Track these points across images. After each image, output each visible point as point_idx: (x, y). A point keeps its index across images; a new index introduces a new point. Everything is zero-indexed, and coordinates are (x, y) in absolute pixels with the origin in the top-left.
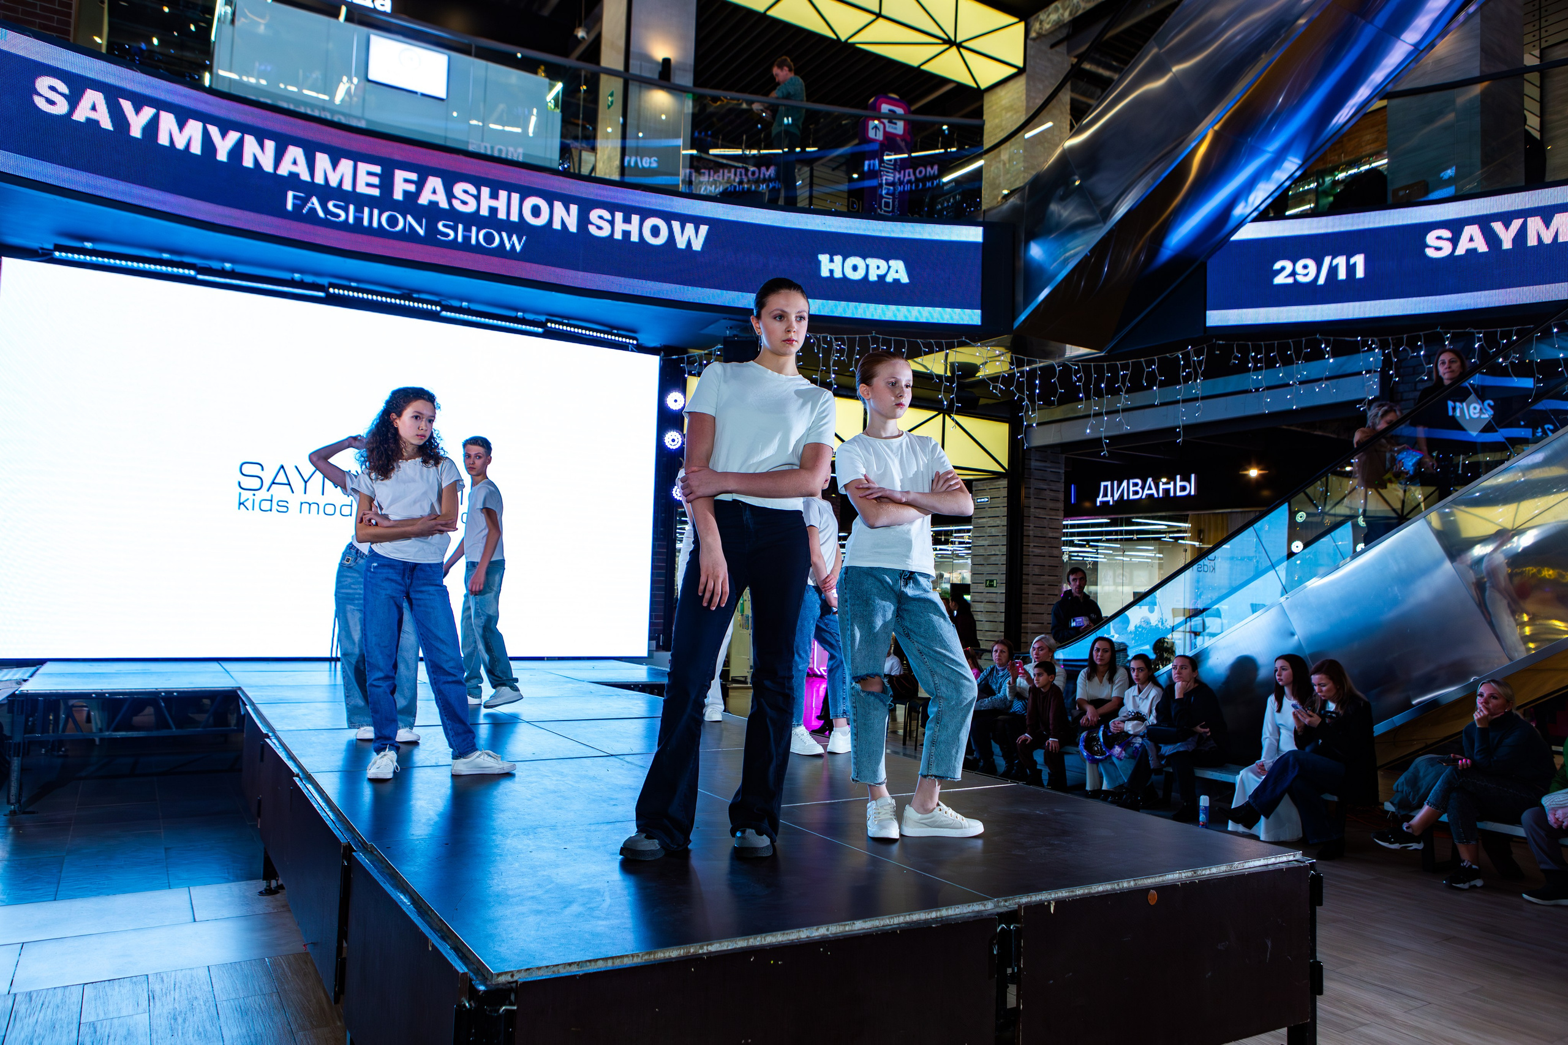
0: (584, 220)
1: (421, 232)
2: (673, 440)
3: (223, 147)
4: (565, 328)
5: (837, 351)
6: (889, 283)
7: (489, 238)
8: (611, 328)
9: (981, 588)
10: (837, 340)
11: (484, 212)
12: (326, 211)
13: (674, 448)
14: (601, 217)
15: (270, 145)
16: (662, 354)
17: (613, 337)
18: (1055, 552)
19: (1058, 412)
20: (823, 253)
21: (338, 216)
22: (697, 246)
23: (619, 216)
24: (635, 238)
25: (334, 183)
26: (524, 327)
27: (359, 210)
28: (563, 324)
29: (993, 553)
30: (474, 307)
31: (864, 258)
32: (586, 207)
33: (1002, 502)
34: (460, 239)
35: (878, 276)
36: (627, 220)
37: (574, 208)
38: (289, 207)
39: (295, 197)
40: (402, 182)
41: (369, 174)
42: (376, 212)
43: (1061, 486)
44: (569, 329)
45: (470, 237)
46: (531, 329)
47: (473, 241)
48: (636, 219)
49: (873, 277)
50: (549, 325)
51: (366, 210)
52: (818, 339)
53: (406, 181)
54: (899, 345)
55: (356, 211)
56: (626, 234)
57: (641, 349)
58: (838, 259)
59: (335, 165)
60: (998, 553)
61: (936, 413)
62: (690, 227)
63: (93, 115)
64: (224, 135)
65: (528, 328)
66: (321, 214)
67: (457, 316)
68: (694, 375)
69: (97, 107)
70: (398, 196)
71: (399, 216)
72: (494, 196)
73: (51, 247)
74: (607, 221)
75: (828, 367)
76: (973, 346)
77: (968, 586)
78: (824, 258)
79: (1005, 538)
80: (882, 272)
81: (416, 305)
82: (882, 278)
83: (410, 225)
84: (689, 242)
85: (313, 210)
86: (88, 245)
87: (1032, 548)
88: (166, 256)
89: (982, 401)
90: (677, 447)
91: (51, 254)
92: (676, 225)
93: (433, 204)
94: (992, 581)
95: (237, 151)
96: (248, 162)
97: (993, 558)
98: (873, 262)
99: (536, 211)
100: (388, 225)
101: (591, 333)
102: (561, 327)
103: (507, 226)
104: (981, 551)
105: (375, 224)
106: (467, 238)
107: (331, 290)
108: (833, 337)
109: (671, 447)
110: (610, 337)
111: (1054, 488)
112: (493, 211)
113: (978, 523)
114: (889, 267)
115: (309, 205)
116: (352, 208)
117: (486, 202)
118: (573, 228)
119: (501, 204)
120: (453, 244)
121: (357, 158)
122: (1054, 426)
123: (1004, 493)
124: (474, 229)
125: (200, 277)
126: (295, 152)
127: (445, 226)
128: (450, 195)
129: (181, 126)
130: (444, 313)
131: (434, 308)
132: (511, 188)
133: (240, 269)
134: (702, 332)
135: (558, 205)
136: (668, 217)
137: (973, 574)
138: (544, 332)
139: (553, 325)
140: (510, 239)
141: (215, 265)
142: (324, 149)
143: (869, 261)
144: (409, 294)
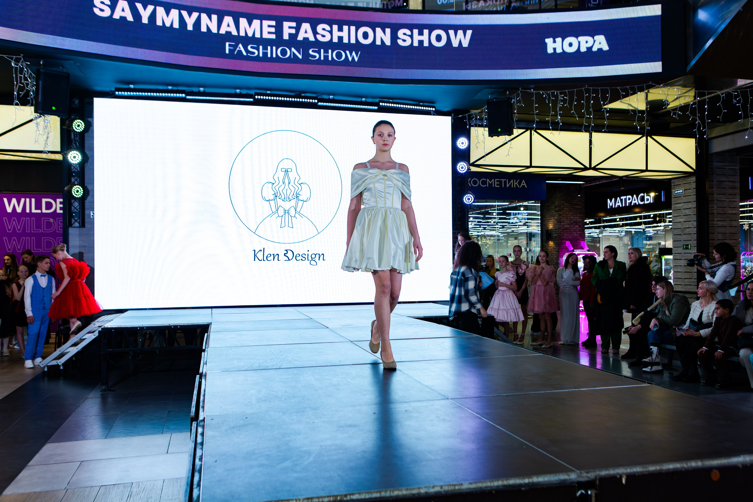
0: (394, 37)
1: (300, 57)
2: (462, 168)
3: (190, 22)
4: (390, 105)
5: (562, 101)
6: (595, 52)
7: (339, 55)
8: (418, 102)
9: (680, 250)
10: (561, 93)
11: (335, 40)
12: (247, 51)
13: (463, 172)
14: (405, 34)
15: (214, 17)
16: (453, 115)
17: (420, 108)
18: (734, 224)
19: (731, 127)
20: (548, 37)
21: (254, 53)
22: (465, 44)
23: (416, 31)
24: (426, 44)
25: (250, 35)
26: (366, 107)
27: (265, 48)
28: (389, 103)
29: (687, 226)
30: (337, 98)
31: (577, 37)
32: (395, 29)
33: (693, 192)
34: (322, 58)
35: (587, 48)
36: (421, 33)
37: (388, 31)
38: (227, 52)
39: (230, 45)
40: (288, 28)
41: (269, 26)
42: (274, 48)
43: (737, 179)
44: (393, 105)
45: (328, 56)
46: (371, 107)
47: (330, 59)
48: (426, 32)
49: (583, 49)
50: (381, 104)
51: (269, 48)
52: (549, 95)
53: (290, 27)
54: (604, 92)
55: (263, 49)
56: (421, 42)
57: (438, 113)
58: (559, 40)
59: (250, 24)
60: (691, 226)
61: (640, 136)
62: (460, 32)
63: (123, 14)
64: (190, 15)
65: (369, 107)
66: (245, 54)
67: (327, 104)
68: (473, 126)
69: (125, 10)
70: (286, 37)
71: (287, 49)
72: (340, 29)
73: (113, 89)
74: (409, 36)
75: (556, 112)
76: (658, 88)
77: (671, 249)
78: (549, 41)
79: (695, 216)
80: (589, 45)
81: (303, 100)
82: (589, 49)
83: (293, 52)
84: (460, 42)
85: (240, 51)
86: (132, 86)
87: (717, 222)
88: (170, 88)
89: (672, 125)
90: (465, 171)
91: (114, 94)
92: (451, 32)
93: (306, 39)
94: (688, 245)
95: (198, 23)
96: (204, 29)
97: (688, 230)
98: (582, 39)
99: (365, 35)
100: (281, 55)
101: (407, 106)
102: (388, 105)
103: (349, 47)
104: (679, 226)
105: (274, 56)
106: (326, 57)
107: (256, 97)
108: (558, 92)
109: (461, 172)
110: (418, 108)
111: (732, 179)
112: (340, 38)
113: (676, 207)
114: (594, 41)
115: (238, 49)
116: (261, 47)
117: (336, 34)
118: (388, 42)
119: (344, 34)
120: (319, 62)
121: (262, 18)
122: (729, 137)
123: (694, 185)
124: (330, 51)
125: (188, 97)
126: (228, 20)
127: (313, 51)
128: (315, 33)
129: (168, 13)
130: (320, 104)
131: (314, 101)
132: (349, 24)
133: (208, 90)
134: (474, 98)
135: (378, 30)
136: (446, 28)
137: (674, 241)
138: (378, 108)
139: (383, 104)
140: (351, 55)
141: (195, 90)
142: (244, 15)
143: (581, 38)
144: (299, 94)
